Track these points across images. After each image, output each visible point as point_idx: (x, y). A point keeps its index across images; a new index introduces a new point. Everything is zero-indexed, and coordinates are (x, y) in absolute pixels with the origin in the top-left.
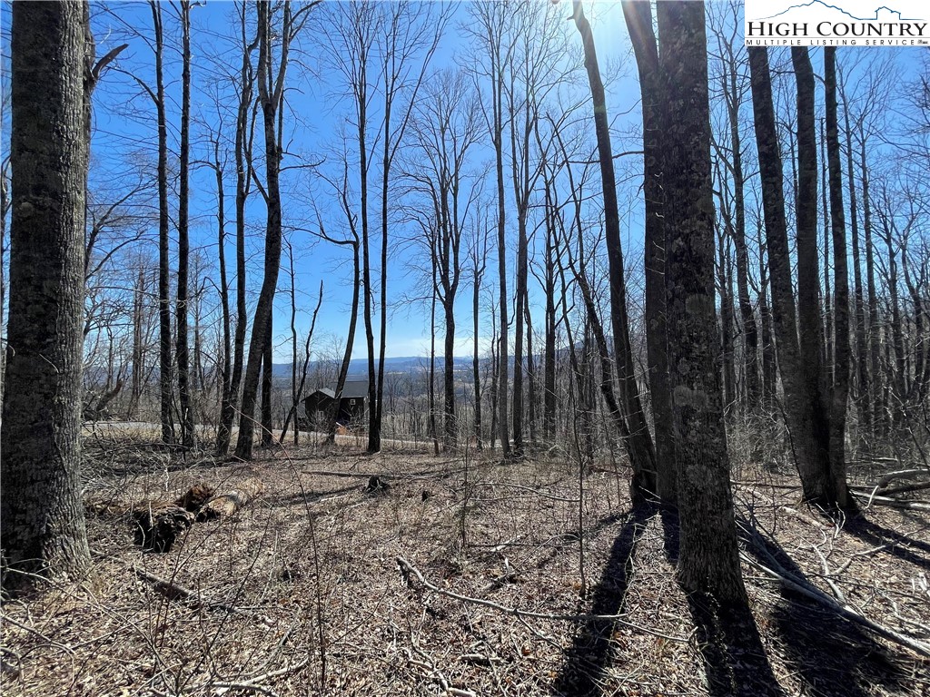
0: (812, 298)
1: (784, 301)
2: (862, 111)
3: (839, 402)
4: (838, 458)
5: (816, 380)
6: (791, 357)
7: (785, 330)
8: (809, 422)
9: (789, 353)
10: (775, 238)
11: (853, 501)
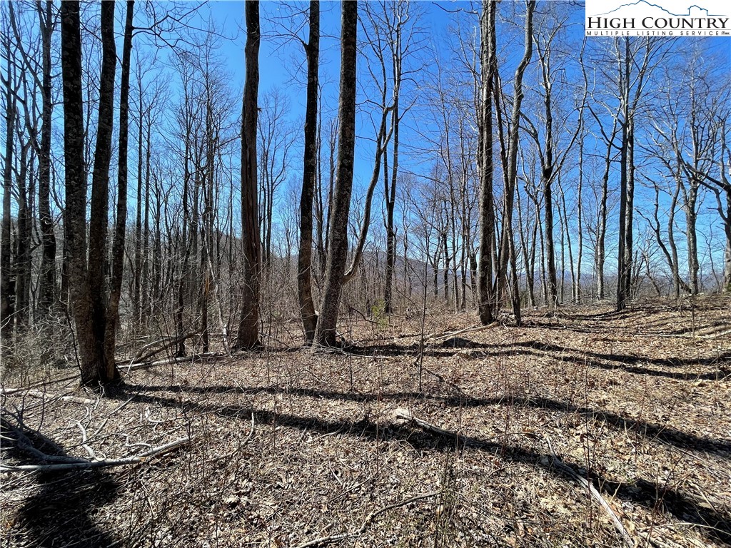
0: (101, 224)
1: (77, 223)
2: (151, 103)
3: (114, 303)
4: (110, 345)
5: (99, 289)
6: (79, 270)
7: (76, 247)
8: (90, 322)
9: (78, 267)
10: (73, 167)
11: (118, 373)
